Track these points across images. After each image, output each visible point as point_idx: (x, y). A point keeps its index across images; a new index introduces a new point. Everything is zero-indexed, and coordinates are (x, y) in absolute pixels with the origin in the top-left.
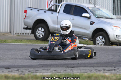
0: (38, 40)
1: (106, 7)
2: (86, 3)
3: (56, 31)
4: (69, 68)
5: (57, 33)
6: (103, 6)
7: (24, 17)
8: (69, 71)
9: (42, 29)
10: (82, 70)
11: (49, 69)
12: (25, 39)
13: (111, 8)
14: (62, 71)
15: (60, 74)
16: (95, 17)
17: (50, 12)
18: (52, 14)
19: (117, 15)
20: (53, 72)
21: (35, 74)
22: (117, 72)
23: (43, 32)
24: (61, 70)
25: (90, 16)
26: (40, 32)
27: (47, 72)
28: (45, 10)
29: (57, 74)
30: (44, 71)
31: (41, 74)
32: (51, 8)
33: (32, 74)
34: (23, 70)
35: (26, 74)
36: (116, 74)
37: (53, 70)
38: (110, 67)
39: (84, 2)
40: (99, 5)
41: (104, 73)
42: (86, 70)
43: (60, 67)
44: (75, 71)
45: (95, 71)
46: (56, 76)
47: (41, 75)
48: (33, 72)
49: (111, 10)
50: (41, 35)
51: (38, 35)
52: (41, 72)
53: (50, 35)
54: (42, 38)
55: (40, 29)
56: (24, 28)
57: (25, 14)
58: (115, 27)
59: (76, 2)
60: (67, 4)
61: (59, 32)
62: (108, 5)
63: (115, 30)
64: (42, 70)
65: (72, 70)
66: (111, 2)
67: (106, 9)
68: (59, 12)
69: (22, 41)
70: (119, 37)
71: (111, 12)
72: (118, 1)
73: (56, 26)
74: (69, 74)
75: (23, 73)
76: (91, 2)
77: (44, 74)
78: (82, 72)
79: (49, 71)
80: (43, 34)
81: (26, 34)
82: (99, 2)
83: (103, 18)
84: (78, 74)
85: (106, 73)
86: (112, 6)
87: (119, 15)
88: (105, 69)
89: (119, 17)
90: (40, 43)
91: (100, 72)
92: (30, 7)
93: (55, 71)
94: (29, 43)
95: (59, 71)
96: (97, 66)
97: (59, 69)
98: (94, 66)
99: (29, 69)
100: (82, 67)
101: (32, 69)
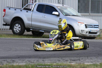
0: (15, 35)
1: (72, 6)
2: (56, 3)
3: (31, 27)
4: (41, 58)
5: (31, 29)
6: (70, 5)
7: (4, 15)
8: (41, 61)
9: (18, 25)
10: (52, 60)
11: (24, 59)
12: (4, 34)
13: (76, 7)
14: (35, 62)
15: (33, 64)
16: (63, 14)
17: (26, 11)
18: (27, 12)
19: (82, 13)
20: (28, 62)
21: (12, 64)
22: (82, 62)
23: (20, 28)
24: (34, 60)
25: (59, 14)
26: (17, 28)
27: (22, 62)
28: (21, 9)
29: (31, 64)
30: (20, 62)
31: (17, 64)
32: (26, 8)
33: (10, 64)
34: (2, 61)
35: (5, 64)
36: (81, 64)
37: (28, 60)
38: (76, 58)
39: (54, 3)
40: (66, 5)
41: (70, 63)
42: (56, 60)
43: (33, 58)
44: (46, 62)
45: (63, 61)
46: (30, 66)
47: (17, 66)
48: (11, 63)
49: (76, 9)
50: (18, 31)
51: (15, 30)
52: (17, 63)
53: (26, 30)
54: (19, 33)
55: (17, 25)
56: (4, 25)
57: (4, 12)
58: (80, 23)
59: (47, 2)
60: (39, 4)
61: (33, 28)
62: (74, 5)
63: (80, 26)
64: (18, 61)
65: (43, 60)
66: (76, 2)
67: (72, 7)
68: (33, 11)
69: (1, 35)
70: (84, 32)
71: (76, 10)
72: (83, 1)
73: (30, 22)
74: (41, 64)
75: (2, 63)
76: (60, 2)
77: (20, 64)
78: (52, 62)
79: (24, 62)
80: (20, 29)
81: (5, 29)
82: (66, 2)
83: (70, 15)
84: (49, 64)
85: (72, 62)
86: (78, 6)
87: (83, 13)
88: (71, 59)
89: (83, 15)
90: (17, 37)
91: (67, 62)
92: (8, 6)
93: (29, 61)
94: (7, 37)
95: (33, 62)
96: (65, 57)
97: (32, 60)
98: (62, 57)
99: (8, 60)
100: (52, 57)
101: (10, 60)
